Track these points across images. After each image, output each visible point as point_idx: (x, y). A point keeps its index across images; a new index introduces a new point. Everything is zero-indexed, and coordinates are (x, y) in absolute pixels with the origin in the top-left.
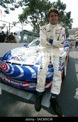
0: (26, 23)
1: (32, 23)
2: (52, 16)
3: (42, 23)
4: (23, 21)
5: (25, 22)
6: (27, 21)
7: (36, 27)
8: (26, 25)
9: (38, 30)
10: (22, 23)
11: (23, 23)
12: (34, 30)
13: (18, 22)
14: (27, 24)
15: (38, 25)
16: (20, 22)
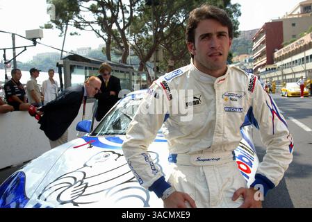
0: (77, 25)
1: (98, 27)
2: (207, 36)
3: (135, 24)
4: (67, 22)
5: (71, 22)
6: (79, 20)
7: (115, 38)
8: (76, 33)
9: (122, 47)
10: (61, 29)
11: (64, 29)
12: (107, 51)
13: (48, 27)
14: (82, 29)
15: (122, 31)
16: (54, 25)
